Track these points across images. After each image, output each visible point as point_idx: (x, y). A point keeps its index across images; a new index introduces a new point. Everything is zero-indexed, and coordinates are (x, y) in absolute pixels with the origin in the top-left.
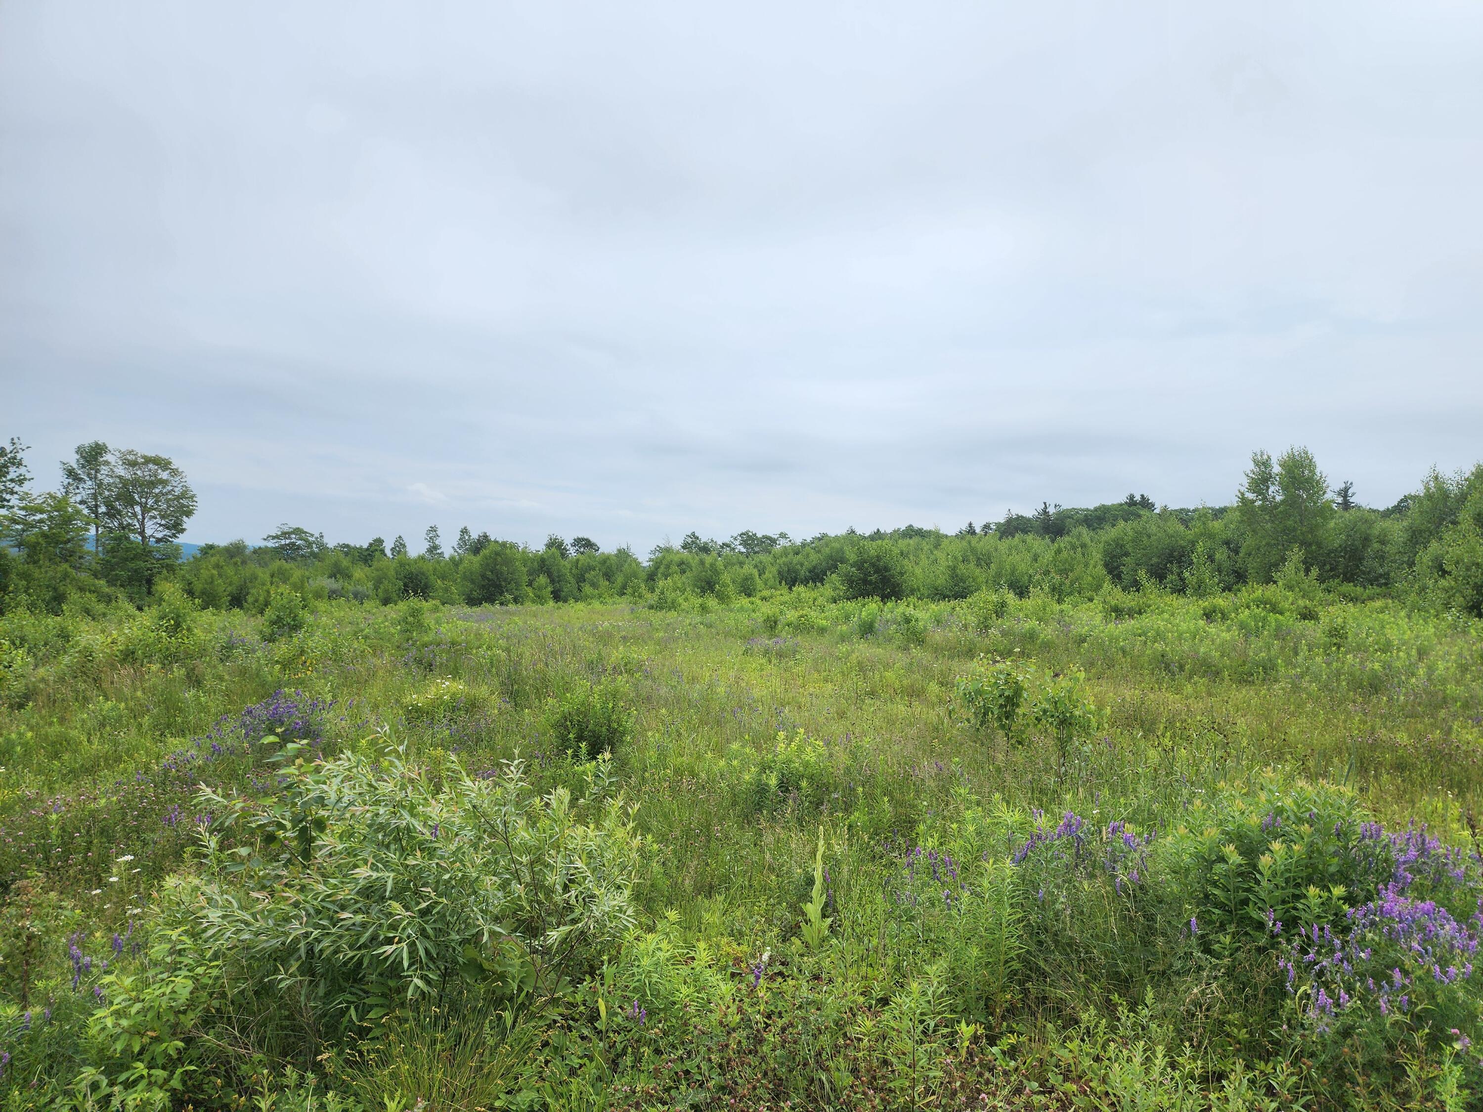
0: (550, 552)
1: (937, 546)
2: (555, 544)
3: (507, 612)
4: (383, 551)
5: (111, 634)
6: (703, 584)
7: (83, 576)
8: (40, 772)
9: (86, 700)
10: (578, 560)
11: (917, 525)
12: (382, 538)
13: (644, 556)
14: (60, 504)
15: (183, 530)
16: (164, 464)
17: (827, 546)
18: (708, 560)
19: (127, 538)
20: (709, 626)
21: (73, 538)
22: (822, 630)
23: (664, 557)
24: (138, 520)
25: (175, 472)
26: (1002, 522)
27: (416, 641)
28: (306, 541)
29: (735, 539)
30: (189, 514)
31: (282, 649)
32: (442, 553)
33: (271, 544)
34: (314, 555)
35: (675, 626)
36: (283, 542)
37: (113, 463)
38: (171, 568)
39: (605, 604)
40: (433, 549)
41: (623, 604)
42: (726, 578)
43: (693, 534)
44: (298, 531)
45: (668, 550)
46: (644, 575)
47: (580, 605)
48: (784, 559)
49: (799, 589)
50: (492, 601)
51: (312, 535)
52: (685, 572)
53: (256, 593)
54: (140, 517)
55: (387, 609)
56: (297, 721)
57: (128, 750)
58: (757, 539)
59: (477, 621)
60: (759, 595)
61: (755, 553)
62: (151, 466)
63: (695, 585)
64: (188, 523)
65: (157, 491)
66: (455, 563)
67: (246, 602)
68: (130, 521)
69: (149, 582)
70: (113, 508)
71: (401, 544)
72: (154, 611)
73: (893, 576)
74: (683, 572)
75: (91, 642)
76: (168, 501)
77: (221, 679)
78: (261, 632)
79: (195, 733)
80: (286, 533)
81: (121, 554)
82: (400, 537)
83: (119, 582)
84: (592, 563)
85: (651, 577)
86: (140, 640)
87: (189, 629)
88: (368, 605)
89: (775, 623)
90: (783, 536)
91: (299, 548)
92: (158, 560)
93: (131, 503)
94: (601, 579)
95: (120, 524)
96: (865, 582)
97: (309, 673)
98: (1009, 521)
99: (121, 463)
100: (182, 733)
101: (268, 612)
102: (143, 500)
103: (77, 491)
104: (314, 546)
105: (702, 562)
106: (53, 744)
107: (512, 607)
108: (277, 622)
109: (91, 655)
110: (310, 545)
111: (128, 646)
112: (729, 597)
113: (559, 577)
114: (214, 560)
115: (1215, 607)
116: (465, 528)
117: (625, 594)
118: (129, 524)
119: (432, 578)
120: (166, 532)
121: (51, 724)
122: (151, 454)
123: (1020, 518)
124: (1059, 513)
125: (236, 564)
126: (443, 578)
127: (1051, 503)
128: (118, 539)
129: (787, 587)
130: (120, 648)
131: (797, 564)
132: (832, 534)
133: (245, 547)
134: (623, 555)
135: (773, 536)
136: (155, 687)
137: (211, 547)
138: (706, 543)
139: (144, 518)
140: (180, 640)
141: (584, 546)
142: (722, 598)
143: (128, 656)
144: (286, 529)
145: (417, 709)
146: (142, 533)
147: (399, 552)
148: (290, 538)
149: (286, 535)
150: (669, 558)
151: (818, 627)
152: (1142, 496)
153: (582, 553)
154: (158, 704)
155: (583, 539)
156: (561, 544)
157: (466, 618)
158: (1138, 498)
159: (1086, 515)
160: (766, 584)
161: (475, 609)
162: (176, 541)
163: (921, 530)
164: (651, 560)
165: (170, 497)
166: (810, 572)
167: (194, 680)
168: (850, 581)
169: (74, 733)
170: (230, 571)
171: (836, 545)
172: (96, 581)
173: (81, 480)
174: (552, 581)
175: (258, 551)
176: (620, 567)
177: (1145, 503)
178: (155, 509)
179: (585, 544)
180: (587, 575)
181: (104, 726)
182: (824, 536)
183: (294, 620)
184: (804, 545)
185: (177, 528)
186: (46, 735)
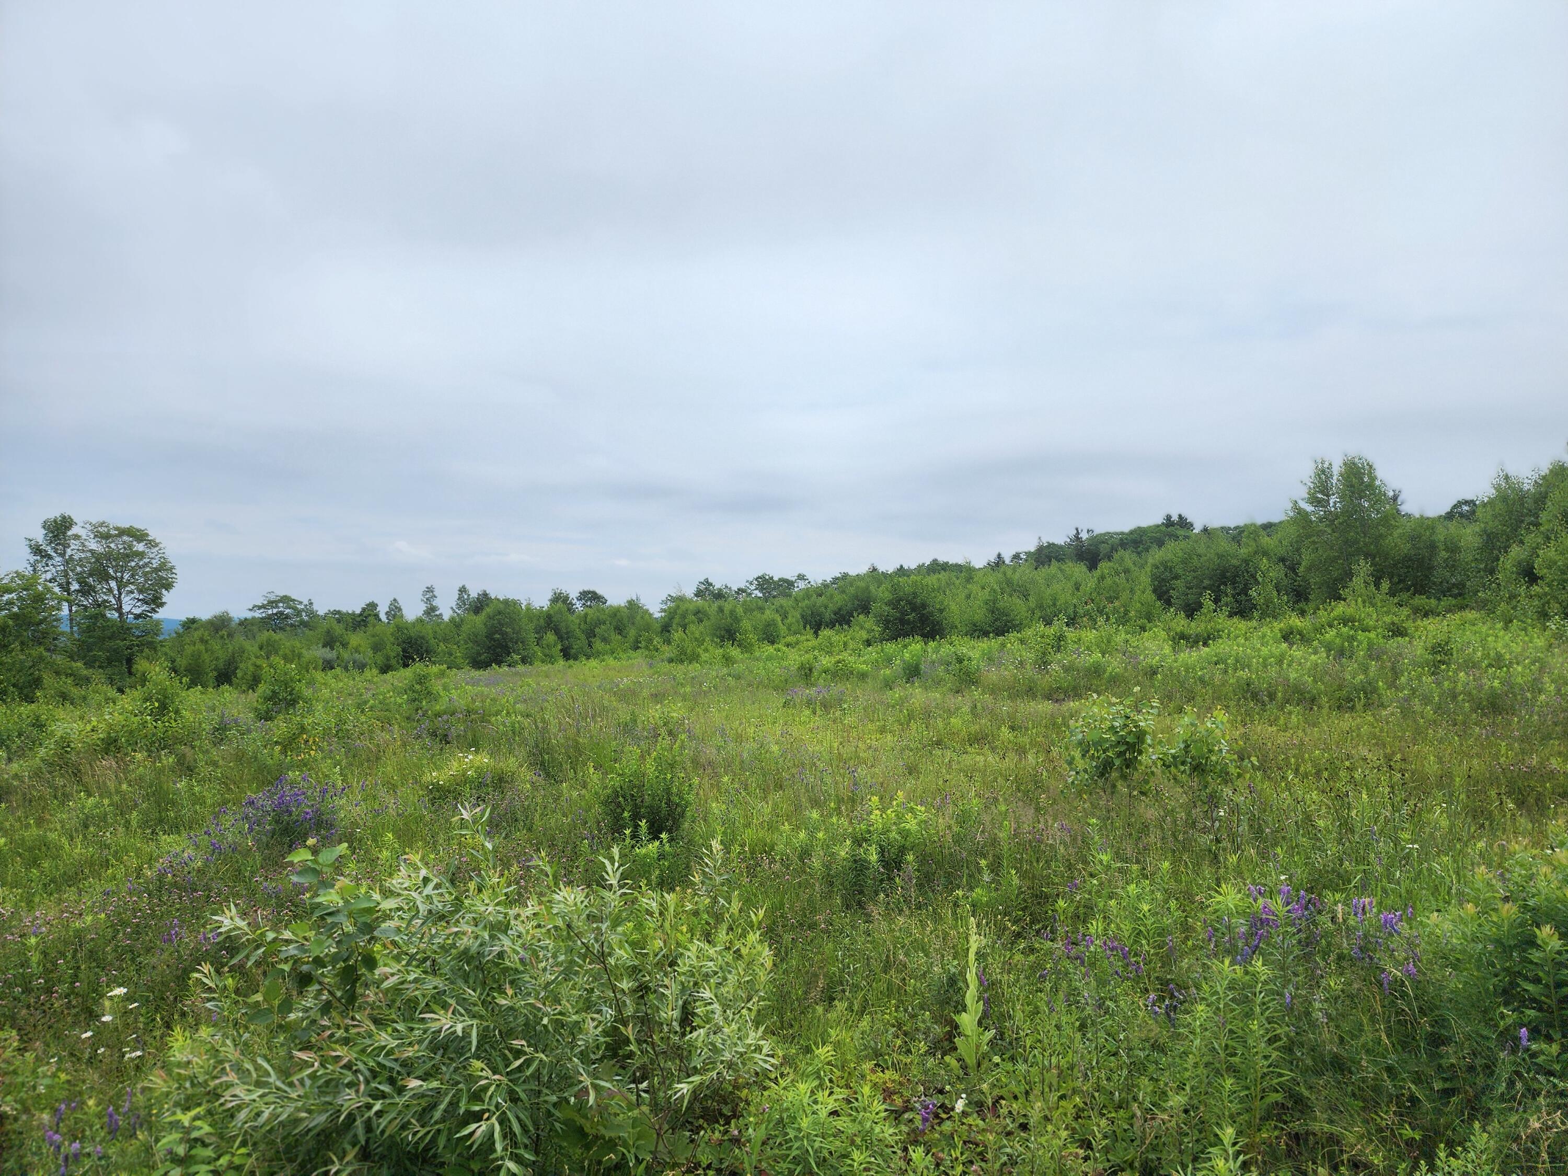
0: (557, 608)
1: (969, 579)
2: (559, 598)
3: (517, 674)
4: (377, 616)
5: (89, 722)
6: (723, 633)
7: (59, 659)
8: (15, 885)
9: (67, 796)
10: (586, 615)
11: (942, 559)
12: (376, 602)
13: (655, 607)
14: (28, 584)
15: (162, 605)
16: (140, 536)
17: (851, 586)
18: (727, 607)
19: (104, 616)
20: (738, 677)
21: (45, 618)
22: (863, 676)
23: (678, 607)
24: (114, 596)
25: (152, 544)
26: (1033, 550)
27: (427, 711)
28: (295, 609)
29: (751, 583)
30: (168, 586)
31: (280, 727)
32: (441, 615)
33: (258, 614)
34: (303, 624)
35: (701, 678)
36: (270, 612)
37: (84, 537)
38: (152, 646)
39: (619, 659)
40: (431, 610)
41: (638, 659)
42: (746, 624)
43: (707, 581)
44: (286, 599)
45: (680, 599)
46: (657, 627)
47: (593, 663)
48: (806, 602)
49: (825, 633)
50: (499, 663)
51: (301, 603)
52: (702, 621)
53: (245, 668)
54: (116, 592)
55: (388, 676)
56: (307, 810)
57: (116, 852)
58: (774, 582)
59: (487, 685)
60: (783, 641)
61: (774, 597)
62: (125, 538)
63: (714, 635)
64: (167, 596)
65: (133, 564)
66: (456, 624)
67: (236, 677)
68: (106, 598)
69: (130, 661)
70: (86, 584)
71: (396, 608)
72: (137, 693)
73: (931, 614)
74: (701, 621)
75: (69, 731)
76: (145, 574)
77: (215, 764)
78: (256, 709)
79: (190, 828)
80: (272, 602)
81: (98, 633)
82: (395, 600)
83: (97, 664)
84: (602, 617)
85: (666, 628)
86: (123, 726)
87: (177, 712)
88: (368, 674)
89: (810, 670)
90: (801, 577)
91: (287, 617)
92: (138, 637)
93: (106, 577)
94: (613, 634)
95: (95, 601)
96: (902, 621)
97: (312, 753)
98: (1040, 549)
99: (92, 536)
100: (175, 828)
101: (262, 688)
102: (119, 574)
103: (47, 568)
104: (304, 614)
105: (721, 610)
106: (31, 849)
107: (520, 668)
108: (273, 697)
109: (69, 746)
110: (298, 613)
111: (109, 733)
112: (752, 645)
113: (567, 633)
114: (197, 635)
115: (1291, 628)
116: (464, 587)
117: (638, 648)
118: (106, 601)
119: (433, 642)
120: (145, 607)
121: (28, 826)
122: (125, 525)
123: (1051, 545)
124: (1092, 539)
125: (222, 637)
126: (445, 640)
127: (1084, 527)
128: (95, 617)
129: (812, 631)
130: (101, 736)
131: (820, 607)
132: (853, 572)
133: (230, 619)
134: (633, 606)
135: (790, 579)
136: (141, 778)
137: (193, 621)
138: (720, 590)
139: (120, 594)
140: (167, 724)
141: (590, 599)
142: (746, 647)
143: (110, 746)
144: (273, 598)
145: (437, 788)
146: (119, 609)
147: (394, 616)
148: (277, 607)
149: (272, 603)
150: (683, 607)
151: (858, 673)
152: (1180, 516)
153: (590, 607)
154: (146, 797)
155: (589, 592)
156: (567, 598)
157: (475, 683)
158: (1175, 518)
159: (1121, 539)
160: (789, 630)
161: (481, 672)
162: (155, 616)
163: (947, 563)
164: (663, 610)
165: (148, 569)
166: (835, 615)
167: (187, 769)
168: (886, 623)
169: (52, 836)
170: (216, 645)
171: (862, 584)
172: (73, 663)
173: (50, 557)
174: (561, 638)
175: (243, 623)
176: (631, 618)
177: (1183, 523)
178: (131, 583)
179: (591, 597)
180: (597, 630)
181: (86, 827)
182: (845, 576)
183: (291, 694)
184: (825, 586)
185: (156, 602)
186: (23, 839)
